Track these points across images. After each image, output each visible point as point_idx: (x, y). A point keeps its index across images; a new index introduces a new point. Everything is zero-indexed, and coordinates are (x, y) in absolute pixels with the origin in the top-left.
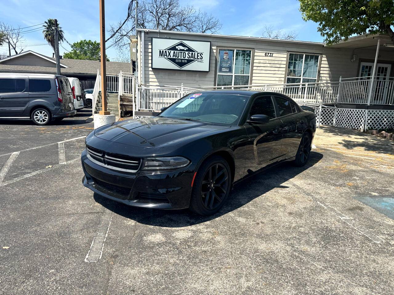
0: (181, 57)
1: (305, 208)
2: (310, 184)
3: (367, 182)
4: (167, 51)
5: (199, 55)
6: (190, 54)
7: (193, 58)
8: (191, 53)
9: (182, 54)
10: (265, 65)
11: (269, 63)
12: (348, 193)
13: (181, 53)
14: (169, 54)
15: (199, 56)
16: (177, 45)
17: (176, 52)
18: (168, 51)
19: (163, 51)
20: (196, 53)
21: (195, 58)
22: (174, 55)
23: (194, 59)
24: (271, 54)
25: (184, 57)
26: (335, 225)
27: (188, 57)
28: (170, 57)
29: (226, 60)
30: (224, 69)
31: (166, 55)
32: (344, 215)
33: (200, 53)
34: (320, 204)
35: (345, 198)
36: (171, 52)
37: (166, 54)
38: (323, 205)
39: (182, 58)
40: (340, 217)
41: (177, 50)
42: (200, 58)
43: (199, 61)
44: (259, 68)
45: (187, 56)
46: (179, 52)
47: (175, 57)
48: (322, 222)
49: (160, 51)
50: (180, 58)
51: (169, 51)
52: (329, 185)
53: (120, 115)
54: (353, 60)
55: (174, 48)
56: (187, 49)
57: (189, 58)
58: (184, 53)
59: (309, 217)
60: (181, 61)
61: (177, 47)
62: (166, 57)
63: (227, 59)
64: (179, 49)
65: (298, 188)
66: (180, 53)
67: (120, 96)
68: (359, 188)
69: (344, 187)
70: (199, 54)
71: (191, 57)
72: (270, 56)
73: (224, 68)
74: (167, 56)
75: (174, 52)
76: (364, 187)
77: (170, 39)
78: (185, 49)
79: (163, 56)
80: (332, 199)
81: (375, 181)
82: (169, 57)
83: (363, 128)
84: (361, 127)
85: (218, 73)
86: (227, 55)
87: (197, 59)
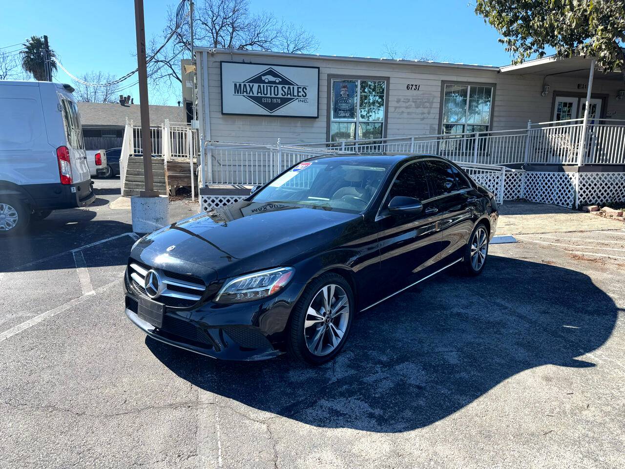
0: (271, 95)
4: (247, 84)
5: (300, 90)
6: (285, 88)
7: (291, 96)
8: (287, 86)
9: (273, 88)
10: (407, 104)
11: (415, 101)
13: (271, 87)
14: (251, 89)
15: (300, 92)
16: (264, 75)
17: (262, 85)
18: (249, 85)
19: (240, 85)
20: (296, 88)
22: (259, 91)
24: (416, 85)
25: (276, 94)
27: (282, 94)
28: (253, 94)
29: (344, 98)
30: (341, 113)
31: (246, 92)
36: (253, 85)
37: (245, 90)
39: (273, 95)
41: (264, 82)
42: (303, 95)
43: (302, 100)
44: (398, 110)
45: (280, 91)
46: (267, 86)
47: (261, 94)
49: (235, 85)
50: (269, 95)
51: (251, 84)
53: (168, 194)
54: (545, 93)
55: (258, 80)
56: (280, 80)
57: (285, 95)
58: (276, 88)
60: (272, 100)
61: (263, 78)
62: (245, 94)
63: (346, 96)
64: (266, 81)
66: (269, 88)
67: (168, 161)
70: (301, 88)
71: (288, 94)
72: (415, 90)
73: (343, 110)
74: (247, 94)
75: (259, 86)
78: (277, 81)
79: (241, 93)
82: (251, 94)
83: (572, 203)
84: (568, 201)
85: (332, 119)
86: (347, 89)
87: (297, 97)
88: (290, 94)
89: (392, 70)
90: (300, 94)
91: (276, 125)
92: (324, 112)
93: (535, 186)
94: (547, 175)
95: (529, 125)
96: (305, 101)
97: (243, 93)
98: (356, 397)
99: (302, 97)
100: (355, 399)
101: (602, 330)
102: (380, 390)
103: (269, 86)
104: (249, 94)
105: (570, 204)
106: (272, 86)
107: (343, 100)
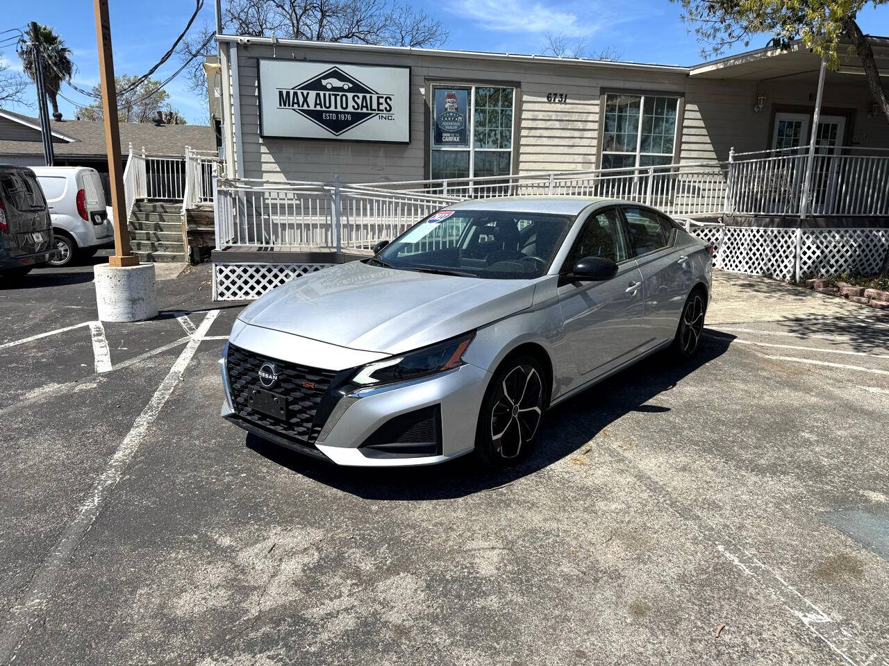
0: (336, 108)
1: (682, 579)
2: (684, 469)
3: (844, 450)
4: (299, 92)
5: (382, 101)
6: (358, 98)
7: (367, 110)
8: (361, 95)
9: (339, 98)
10: (548, 124)
11: (559, 118)
12: (799, 497)
13: (336, 96)
14: (305, 99)
15: (382, 104)
16: (326, 77)
17: (322, 93)
18: (302, 93)
19: (288, 93)
20: (375, 97)
21: (371, 109)
22: (318, 102)
23: (369, 112)
24: (562, 95)
25: (344, 106)
26: (791, 659)
27: (353, 107)
28: (308, 106)
29: (451, 114)
30: (447, 137)
31: (298, 103)
32: (808, 602)
33: (385, 97)
34: (728, 555)
35: (797, 521)
36: (308, 93)
37: (296, 101)
38: (736, 562)
39: (339, 109)
40: (800, 615)
41: (324, 88)
42: (386, 108)
43: (384, 116)
44: (533, 133)
45: (351, 103)
46: (330, 94)
47: (321, 107)
48: (746, 644)
49: (281, 93)
50: (332, 108)
51: (305, 92)
52: (740, 468)
53: (187, 258)
54: (758, 107)
55: (315, 85)
56: (351, 85)
57: (358, 109)
58: (344, 98)
59: (699, 624)
60: (337, 117)
61: (324, 82)
62: (296, 106)
63: (454, 111)
64: (329, 86)
65: (655, 488)
66: (333, 98)
67: (187, 210)
68: (825, 475)
69: (783, 473)
70: (383, 97)
71: (362, 107)
72: (560, 102)
73: (447, 132)
74: (299, 106)
75: (318, 95)
76: (838, 468)
77: (305, 60)
78: (346, 87)
79: (289, 106)
80: (758, 530)
81: (862, 443)
82: (305, 107)
83: (791, 275)
84: (785, 271)
85: (433, 146)
86: (454, 100)
87: (377, 112)
88: (367, 107)
89: (523, 72)
90: (382, 107)
91: (346, 156)
92: (420, 135)
93: (739, 249)
94: (755, 232)
95: (731, 155)
96: (390, 118)
97: (293, 106)
98: (272, 653)
99: (385, 112)
100: (268, 657)
101: (770, 505)
102: (325, 636)
103: (333, 95)
104: (303, 106)
105: (788, 277)
106: (338, 95)
107: (450, 116)
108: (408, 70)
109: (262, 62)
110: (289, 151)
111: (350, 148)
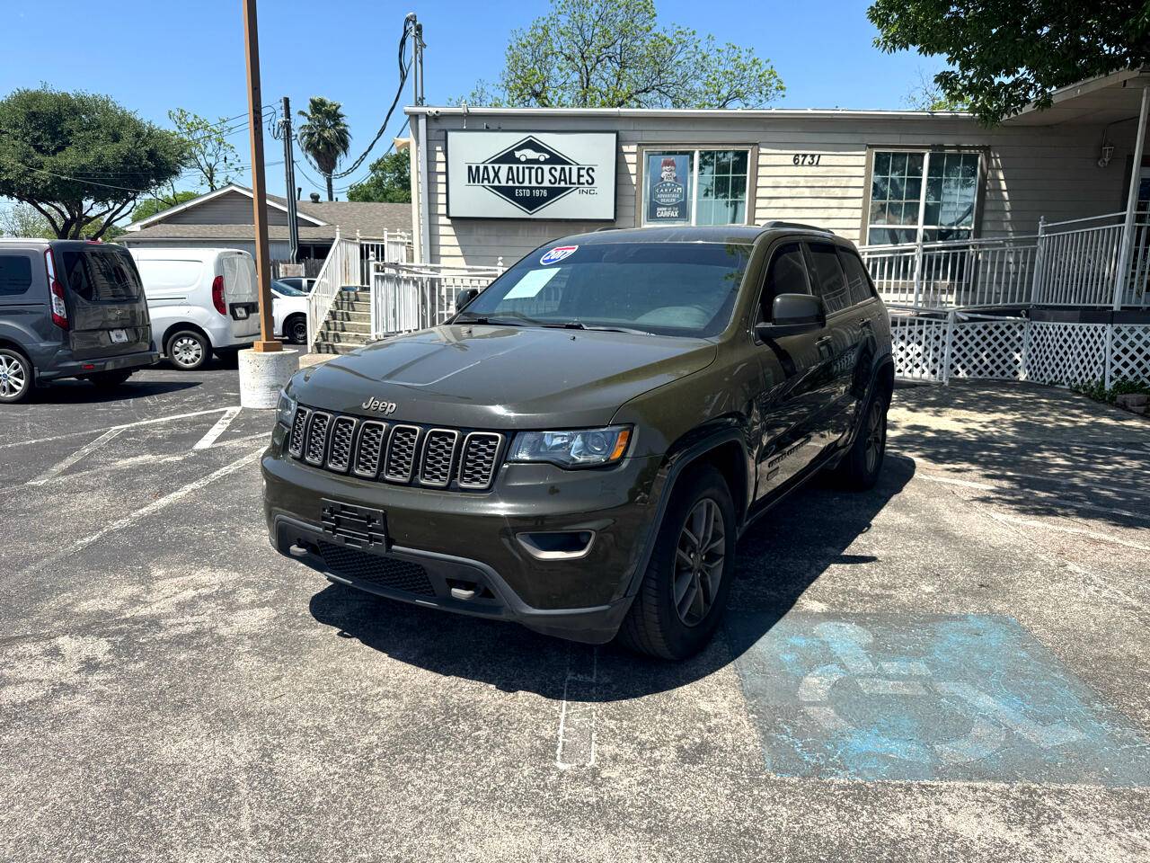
4: (490, 166)
5: (582, 172)
6: (556, 170)
7: (566, 183)
8: (559, 167)
9: (533, 171)
10: (794, 192)
11: (809, 185)
13: (530, 169)
14: (496, 174)
15: (583, 176)
16: (519, 149)
17: (515, 167)
18: (493, 167)
19: (478, 168)
20: (575, 169)
21: (570, 183)
22: (510, 177)
23: (568, 186)
24: (813, 156)
25: (540, 180)
27: (550, 181)
28: (500, 182)
29: (669, 184)
31: (488, 179)
33: (587, 168)
36: (500, 167)
37: (486, 177)
39: (534, 184)
41: (518, 161)
42: (587, 181)
43: (585, 190)
44: (774, 203)
45: (547, 176)
46: (523, 168)
47: (514, 183)
49: (470, 168)
50: (526, 184)
51: (496, 166)
54: (1104, 161)
55: (508, 158)
56: (548, 156)
57: (555, 183)
58: (540, 171)
60: (531, 193)
62: (486, 182)
63: (672, 180)
64: (523, 159)
66: (527, 171)
70: (584, 169)
71: (560, 180)
72: (810, 164)
73: (664, 206)
74: (489, 182)
75: (510, 168)
77: (488, 129)
79: (479, 182)
82: (496, 183)
84: (1093, 383)
85: (645, 223)
86: (673, 168)
87: (577, 186)
88: (565, 180)
89: (762, 129)
90: (582, 180)
92: (629, 211)
93: (1045, 351)
94: (1062, 329)
95: (1041, 226)
96: (592, 192)
97: (483, 182)
99: (586, 185)
103: (527, 168)
104: (493, 182)
106: (533, 168)
107: (666, 187)
108: (614, 135)
109: (451, 135)
110: (479, 233)
111: (547, 227)
